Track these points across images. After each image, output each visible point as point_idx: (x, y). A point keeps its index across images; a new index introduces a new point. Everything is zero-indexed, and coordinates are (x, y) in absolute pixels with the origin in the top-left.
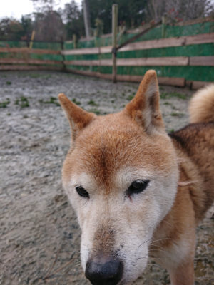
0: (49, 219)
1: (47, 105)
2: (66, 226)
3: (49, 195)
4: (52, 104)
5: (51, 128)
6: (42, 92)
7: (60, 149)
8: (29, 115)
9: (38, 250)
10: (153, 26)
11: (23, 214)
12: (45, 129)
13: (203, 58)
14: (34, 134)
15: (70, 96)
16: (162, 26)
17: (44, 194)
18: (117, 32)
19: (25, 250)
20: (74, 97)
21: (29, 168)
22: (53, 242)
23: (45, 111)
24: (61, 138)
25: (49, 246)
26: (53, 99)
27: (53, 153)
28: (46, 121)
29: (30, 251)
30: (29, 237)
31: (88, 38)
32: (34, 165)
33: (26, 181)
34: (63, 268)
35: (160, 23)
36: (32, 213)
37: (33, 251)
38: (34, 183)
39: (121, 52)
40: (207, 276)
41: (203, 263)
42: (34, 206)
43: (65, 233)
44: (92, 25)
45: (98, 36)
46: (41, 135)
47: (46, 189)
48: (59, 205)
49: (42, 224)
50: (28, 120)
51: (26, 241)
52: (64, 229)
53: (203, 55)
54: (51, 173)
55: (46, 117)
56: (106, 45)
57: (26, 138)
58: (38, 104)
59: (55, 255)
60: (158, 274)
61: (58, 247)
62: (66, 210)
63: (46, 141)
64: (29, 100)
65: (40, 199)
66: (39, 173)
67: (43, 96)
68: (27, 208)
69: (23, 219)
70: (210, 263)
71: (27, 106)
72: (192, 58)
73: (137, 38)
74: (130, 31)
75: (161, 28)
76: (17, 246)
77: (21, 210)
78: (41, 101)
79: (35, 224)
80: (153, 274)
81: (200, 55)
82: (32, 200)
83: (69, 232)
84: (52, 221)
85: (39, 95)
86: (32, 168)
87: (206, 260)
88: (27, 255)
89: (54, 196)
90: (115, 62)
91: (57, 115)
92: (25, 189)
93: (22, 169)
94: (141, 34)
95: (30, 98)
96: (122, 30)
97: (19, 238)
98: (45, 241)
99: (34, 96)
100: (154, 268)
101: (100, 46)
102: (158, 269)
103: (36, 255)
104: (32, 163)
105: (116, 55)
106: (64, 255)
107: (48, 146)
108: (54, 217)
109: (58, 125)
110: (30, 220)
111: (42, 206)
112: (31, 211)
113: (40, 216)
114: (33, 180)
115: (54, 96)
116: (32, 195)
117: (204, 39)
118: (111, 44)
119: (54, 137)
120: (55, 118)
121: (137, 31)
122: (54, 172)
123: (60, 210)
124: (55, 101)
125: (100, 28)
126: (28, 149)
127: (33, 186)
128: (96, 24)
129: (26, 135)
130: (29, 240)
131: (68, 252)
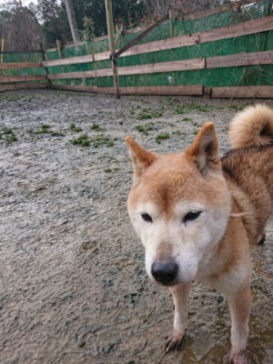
0: (81, 269)
1: (40, 136)
2: (103, 273)
3: (75, 243)
4: (46, 135)
5: (53, 165)
6: (28, 120)
7: (72, 190)
8: (20, 152)
9: (78, 304)
10: (158, 23)
11: (50, 268)
12: (47, 168)
13: (222, 58)
14: (36, 176)
15: (66, 121)
16: (170, 21)
17: (68, 243)
18: (114, 33)
19: (63, 306)
20: (71, 122)
21: (41, 216)
22: (93, 292)
23: (39, 144)
24: (70, 176)
25: (89, 298)
26: (45, 127)
27: (65, 195)
28: (44, 157)
29: (70, 307)
30: (66, 292)
31: (77, 44)
32: (46, 212)
33: (42, 231)
34: (111, 318)
35: (167, 17)
36: (61, 266)
37: (73, 306)
38: (53, 233)
39: (122, 58)
40: (259, 301)
41: (254, 289)
42: (60, 258)
43: (104, 281)
44: (80, 26)
45: (89, 40)
46: (44, 176)
47: (69, 238)
48: (89, 252)
49: (75, 276)
50: (20, 158)
51: (62, 297)
52: (102, 277)
53: (223, 54)
54: (70, 219)
55: (43, 151)
56: (101, 51)
57: (26, 181)
58: (27, 136)
59: (98, 306)
60: (211, 306)
61: (101, 297)
62: (98, 256)
63: (53, 182)
64: (13, 131)
65: (64, 249)
66: (55, 220)
67: (30, 124)
69: (52, 274)
70: (260, 288)
71: (15, 140)
72: (209, 59)
73: (140, 39)
74: (130, 31)
75: (168, 24)
76: (54, 304)
77: (47, 265)
78: (30, 132)
79: (67, 277)
80: (205, 308)
81: (218, 55)
82: (56, 252)
83: (108, 280)
84: (87, 271)
85: (25, 124)
86: (45, 216)
87: (256, 286)
88: (67, 312)
89: (80, 244)
90: (115, 71)
91: (56, 147)
92: (43, 241)
93: (33, 218)
94: (145, 33)
95: (15, 128)
96: (119, 30)
97: (54, 296)
98: (84, 293)
99: (19, 125)
100: (205, 302)
101: (94, 52)
102: (209, 302)
103: (77, 309)
104: (43, 210)
105: (115, 63)
106: (109, 304)
107: (57, 187)
108: (87, 266)
109: (62, 162)
110: (61, 274)
111: (70, 257)
112: (58, 264)
113: (71, 268)
114: (50, 230)
115: (45, 123)
116: (52, 247)
117: (222, 33)
118: (108, 50)
119: (61, 176)
120: (55, 152)
121: (139, 29)
122: (73, 217)
123: (91, 258)
124: (48, 130)
125: (90, 29)
126: (33, 194)
127: (52, 236)
128: (85, 24)
129: (25, 178)
130: (65, 295)
131: (111, 300)
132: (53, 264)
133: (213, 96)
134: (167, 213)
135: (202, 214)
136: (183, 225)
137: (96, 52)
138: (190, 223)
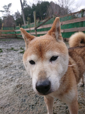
0: (14, 95)
1: (10, 51)
2: (22, 97)
3: (14, 85)
4: (12, 50)
5: (12, 59)
6: (8, 46)
7: (17, 67)
8: (3, 55)
9: (11, 108)
10: (50, 19)
11: (3, 94)
12: (10, 60)
14: (6, 62)
15: (19, 47)
16: (53, 18)
17: (11, 85)
18: (36, 22)
19: (5, 109)
20: (21, 47)
21: (4, 75)
22: (18, 104)
23: (9, 53)
24: (17, 62)
25: (16, 106)
26: (12, 48)
27: (14, 68)
28: (10, 57)
29: (8, 109)
30: (7, 103)
31: (25, 25)
32: (6, 74)
33: (3, 81)
35: (52, 17)
36: (7, 93)
37: (9, 109)
38: (7, 81)
39: (38, 29)
40: (82, 108)
41: (80, 104)
42: (8, 90)
43: (22, 100)
44: (26, 20)
45: (29, 24)
46: (8, 62)
47: (12, 83)
48: (18, 89)
49: (12, 97)
50: (2, 57)
51: (5, 105)
52: (22, 98)
53: (69, 28)
54: (14, 77)
55: (10, 55)
56: (32, 27)
57: (2, 64)
58: (6, 51)
59: (19, 109)
60: (63, 110)
61: (20, 106)
62: (22, 90)
63: (11, 64)
64: (2, 49)
65: (10, 87)
66: (9, 77)
67: (8, 47)
68: (5, 91)
69: (3, 96)
70: (83, 103)
71: (2, 52)
72: (65, 30)
73: (44, 24)
74: (41, 21)
75: (53, 19)
76: (2, 108)
77: (2, 93)
78: (7, 50)
79: (9, 97)
80: (61, 111)
81: (68, 28)
82: (7, 88)
83: (24, 99)
84: (16, 95)
85: (6, 47)
87: (81, 103)
88: (6, 111)
89: (16, 85)
90: (36, 33)
91: (15, 54)
92: (3, 84)
93: (1, 76)
94: (45, 22)
95: (3, 49)
96: (38, 21)
97: (2, 104)
98: (14, 104)
100: (61, 109)
101: (30, 27)
103: (10, 110)
104: (5, 73)
105: (36, 30)
106: (23, 109)
107: (12, 66)
108: (17, 94)
109: (15, 58)
110: (6, 96)
111: (11, 90)
112: (7, 92)
113: (11, 94)
114: (6, 80)
115: (13, 47)
116: (6, 86)
117: (69, 22)
118: (34, 26)
119: (14, 62)
120: (14, 55)
121: (44, 21)
122: (15, 76)
123: (19, 90)
125: (29, 21)
126: (3, 68)
127: (6, 82)
128: (28, 19)
129: (2, 63)
130: (7, 104)
131: (24, 107)
132: (5, 92)
133: (66, 40)
134: (42, 57)
135: (58, 57)
136: (50, 63)
137: (31, 27)
138: (53, 62)
